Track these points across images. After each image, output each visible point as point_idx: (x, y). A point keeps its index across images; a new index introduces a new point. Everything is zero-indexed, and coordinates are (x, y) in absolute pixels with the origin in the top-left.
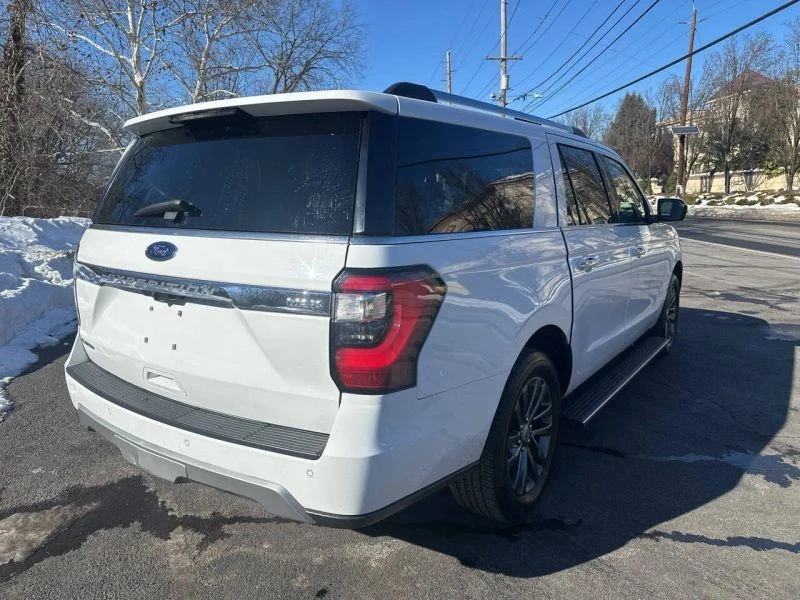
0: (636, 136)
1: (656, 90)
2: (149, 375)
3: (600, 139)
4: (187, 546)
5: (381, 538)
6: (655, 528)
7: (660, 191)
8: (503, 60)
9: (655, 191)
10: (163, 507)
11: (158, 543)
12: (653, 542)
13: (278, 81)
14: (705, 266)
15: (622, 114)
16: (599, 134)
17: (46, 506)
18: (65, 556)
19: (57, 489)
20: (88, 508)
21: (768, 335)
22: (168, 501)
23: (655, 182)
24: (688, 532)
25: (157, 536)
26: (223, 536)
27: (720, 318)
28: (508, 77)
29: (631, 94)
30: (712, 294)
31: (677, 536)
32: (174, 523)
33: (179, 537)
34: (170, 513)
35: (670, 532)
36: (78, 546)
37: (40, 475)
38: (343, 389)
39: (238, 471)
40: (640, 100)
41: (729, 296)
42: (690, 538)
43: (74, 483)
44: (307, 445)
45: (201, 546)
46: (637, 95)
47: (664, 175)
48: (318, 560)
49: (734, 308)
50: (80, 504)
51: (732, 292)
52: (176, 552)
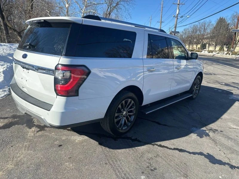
0: (221, 31)
1: (229, 17)
2: (23, 87)
3: (209, 32)
4: (34, 131)
5: (82, 136)
6: (156, 143)
7: (227, 50)
8: (178, 4)
9: (225, 50)
10: (33, 122)
11: (28, 129)
12: (152, 146)
13: (108, 8)
14: (227, 75)
15: (218, 24)
16: (209, 30)
17: (7, 118)
18: (5, 130)
19: (11, 114)
20: (16, 120)
21: (230, 97)
22: (35, 121)
23: (225, 47)
24: (164, 145)
25: (28, 128)
26: (44, 130)
27: (219, 91)
28: (179, 10)
29: (221, 17)
30: (222, 83)
31: (160, 146)
32: (35, 125)
33: (33, 129)
34: (34, 123)
35: (159, 144)
36: (10, 128)
37: (9, 111)
38: (57, 95)
39: (35, 112)
40: (224, 19)
41: (227, 85)
42: (163, 147)
43: (15, 114)
44: (47, 106)
45: (38, 132)
46: (224, 18)
47: (229, 45)
48: (63, 138)
49: (226, 88)
50: (14, 119)
51: (229, 83)
52: (31, 132)
